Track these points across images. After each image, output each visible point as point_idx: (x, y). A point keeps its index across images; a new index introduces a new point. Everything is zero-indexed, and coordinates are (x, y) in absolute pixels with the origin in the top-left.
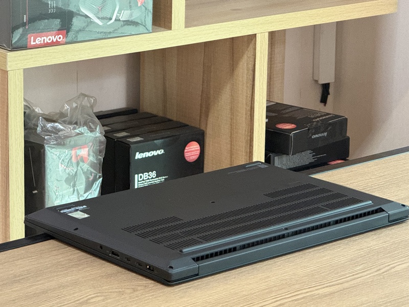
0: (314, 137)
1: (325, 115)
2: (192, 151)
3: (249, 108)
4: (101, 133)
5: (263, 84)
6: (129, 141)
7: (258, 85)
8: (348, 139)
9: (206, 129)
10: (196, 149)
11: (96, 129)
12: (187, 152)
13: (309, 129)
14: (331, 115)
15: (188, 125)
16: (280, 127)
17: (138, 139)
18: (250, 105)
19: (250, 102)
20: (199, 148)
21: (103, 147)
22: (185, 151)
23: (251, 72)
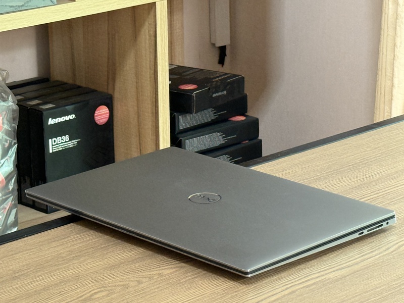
0: (214, 95)
1: (223, 75)
2: (102, 114)
3: (153, 72)
4: (13, 102)
5: (164, 48)
6: (42, 108)
7: (160, 50)
8: (246, 96)
9: (114, 94)
10: (105, 112)
11: (8, 98)
12: (97, 116)
13: (209, 89)
14: (229, 75)
15: (96, 91)
16: (183, 88)
17: (51, 106)
18: (154, 68)
19: (154, 66)
20: (108, 111)
21: (17, 115)
22: (95, 115)
23: (153, 38)
